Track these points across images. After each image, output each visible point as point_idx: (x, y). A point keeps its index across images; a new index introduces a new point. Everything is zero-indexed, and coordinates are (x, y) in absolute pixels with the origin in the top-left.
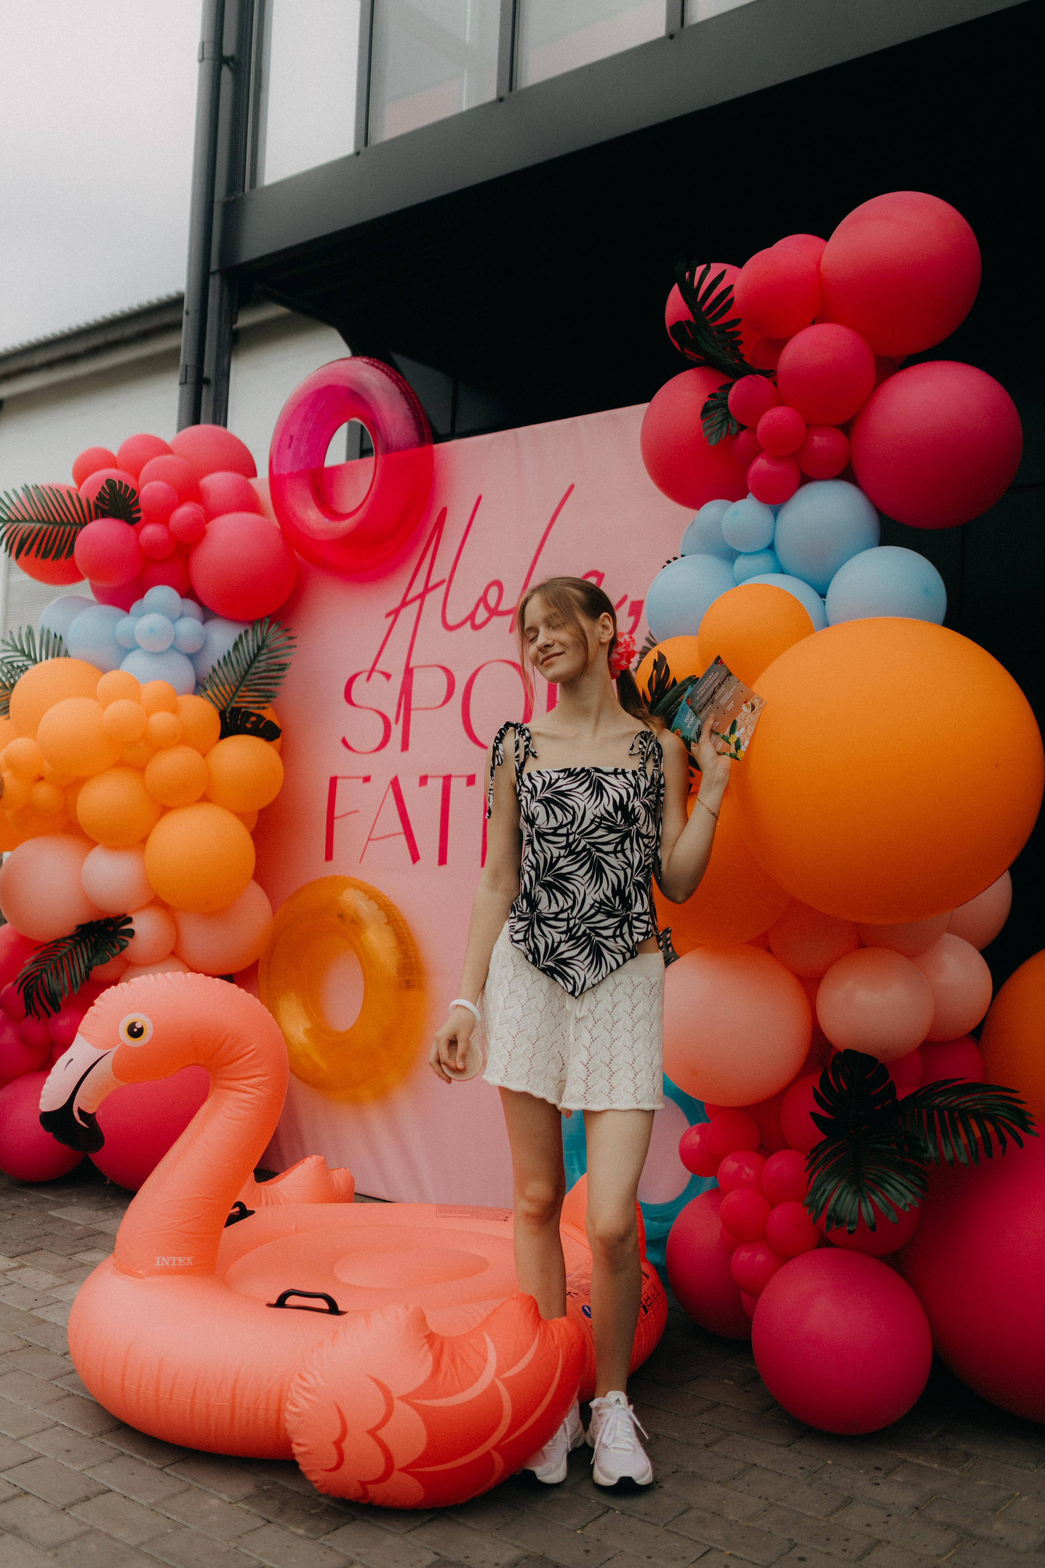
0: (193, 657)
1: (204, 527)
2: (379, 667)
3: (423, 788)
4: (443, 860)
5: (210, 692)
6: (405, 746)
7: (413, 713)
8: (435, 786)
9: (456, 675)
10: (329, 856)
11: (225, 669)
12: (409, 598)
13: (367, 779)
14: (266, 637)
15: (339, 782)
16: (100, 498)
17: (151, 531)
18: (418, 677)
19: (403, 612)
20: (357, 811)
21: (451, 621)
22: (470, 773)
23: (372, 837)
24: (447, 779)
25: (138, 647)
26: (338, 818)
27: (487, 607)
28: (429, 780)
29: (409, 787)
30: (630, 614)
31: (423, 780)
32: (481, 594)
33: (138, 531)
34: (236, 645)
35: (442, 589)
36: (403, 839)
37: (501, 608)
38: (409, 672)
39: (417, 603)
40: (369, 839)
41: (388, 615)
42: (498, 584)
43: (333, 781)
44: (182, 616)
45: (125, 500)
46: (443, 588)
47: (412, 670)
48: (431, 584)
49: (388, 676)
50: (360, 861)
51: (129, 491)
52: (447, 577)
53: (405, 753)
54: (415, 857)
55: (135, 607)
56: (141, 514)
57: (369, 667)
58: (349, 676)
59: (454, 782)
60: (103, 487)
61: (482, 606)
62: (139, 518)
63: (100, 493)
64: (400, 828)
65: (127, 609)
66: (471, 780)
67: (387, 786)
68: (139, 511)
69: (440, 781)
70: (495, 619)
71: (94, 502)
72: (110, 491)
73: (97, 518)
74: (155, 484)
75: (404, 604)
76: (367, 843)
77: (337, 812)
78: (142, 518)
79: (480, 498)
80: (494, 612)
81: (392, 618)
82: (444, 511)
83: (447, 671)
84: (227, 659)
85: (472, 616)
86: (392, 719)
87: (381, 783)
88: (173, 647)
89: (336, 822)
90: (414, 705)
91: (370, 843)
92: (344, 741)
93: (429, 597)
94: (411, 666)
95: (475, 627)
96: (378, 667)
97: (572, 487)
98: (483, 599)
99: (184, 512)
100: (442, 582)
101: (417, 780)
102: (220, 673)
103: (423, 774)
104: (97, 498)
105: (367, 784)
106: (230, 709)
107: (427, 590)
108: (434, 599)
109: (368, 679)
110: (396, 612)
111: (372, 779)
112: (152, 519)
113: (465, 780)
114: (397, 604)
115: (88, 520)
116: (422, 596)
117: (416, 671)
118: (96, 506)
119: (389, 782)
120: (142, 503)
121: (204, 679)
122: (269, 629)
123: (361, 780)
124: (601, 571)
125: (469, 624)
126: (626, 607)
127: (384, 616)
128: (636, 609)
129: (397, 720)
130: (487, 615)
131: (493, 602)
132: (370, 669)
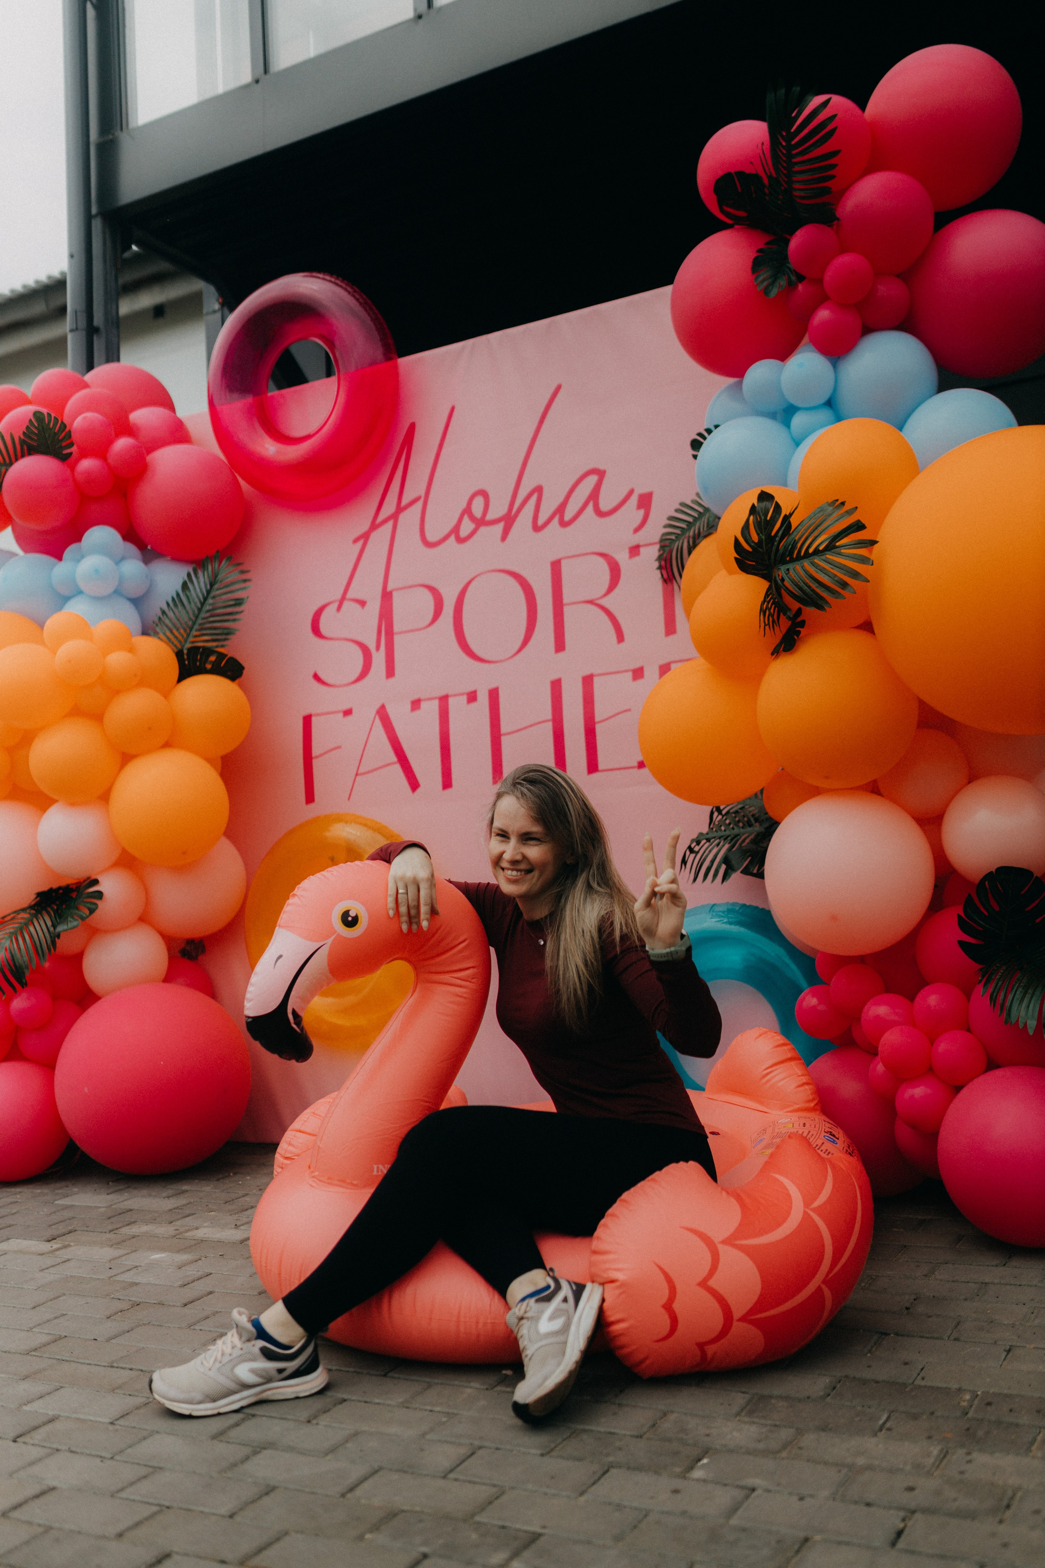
0: (137, 602)
1: (145, 459)
2: (349, 595)
3: (417, 713)
4: (447, 783)
5: (162, 635)
6: (390, 672)
7: (396, 638)
8: (431, 709)
9: (443, 591)
10: (310, 797)
11: (176, 610)
12: (379, 520)
13: (348, 713)
14: (218, 572)
15: (314, 719)
16: (28, 433)
17: (87, 464)
18: (398, 601)
19: (374, 535)
20: (339, 747)
21: (431, 537)
22: (471, 689)
23: (360, 771)
24: (444, 700)
25: (80, 592)
26: (317, 757)
27: (472, 518)
28: (424, 705)
29: (399, 714)
30: (640, 506)
31: (416, 704)
32: (464, 505)
33: (72, 468)
34: (185, 586)
35: (418, 507)
36: (398, 768)
37: (490, 517)
38: (387, 596)
39: (390, 524)
40: (357, 775)
41: (356, 541)
42: (484, 493)
43: (307, 721)
44: (123, 559)
45: (55, 434)
46: (419, 505)
47: (391, 593)
48: (404, 503)
49: (362, 603)
50: (349, 799)
51: (58, 425)
52: (423, 494)
53: (392, 680)
54: (414, 785)
55: (70, 552)
56: (74, 449)
57: (339, 596)
58: (315, 608)
59: (451, 701)
60: (31, 420)
61: (466, 519)
62: (71, 453)
63: (27, 428)
64: (394, 759)
65: (59, 557)
66: (472, 697)
67: (373, 716)
68: (71, 444)
69: (436, 703)
70: (483, 530)
71: (20, 438)
72: (38, 425)
73: (23, 456)
74: (89, 415)
75: (374, 526)
76: (354, 781)
77: (315, 752)
78: (74, 453)
79: (453, 409)
80: (481, 523)
81: (360, 544)
82: (412, 427)
83: (432, 590)
84: (177, 601)
85: (456, 530)
86: (372, 646)
87: (366, 714)
88: (117, 592)
89: (315, 762)
90: (396, 628)
91: (358, 778)
92: (316, 677)
93: (402, 517)
94: (389, 589)
95: (460, 540)
96: (347, 596)
97: (559, 388)
98: (468, 511)
99: (122, 444)
100: (417, 500)
101: (409, 706)
102: (171, 614)
103: (416, 697)
104: (24, 433)
105: (349, 718)
106: (185, 651)
107: (400, 509)
108: (410, 517)
109: (339, 608)
110: (365, 537)
111: (354, 712)
112: (85, 453)
113: (465, 698)
114: (365, 527)
115: (13, 459)
116: (395, 517)
117: (395, 594)
118: (22, 442)
119: (374, 712)
120: (75, 437)
121: (154, 622)
122: (220, 565)
123: (341, 715)
124: (601, 467)
125: (452, 538)
126: (634, 500)
127: (351, 542)
128: (645, 501)
129: (378, 648)
130: (473, 526)
131: (478, 512)
132: (340, 598)
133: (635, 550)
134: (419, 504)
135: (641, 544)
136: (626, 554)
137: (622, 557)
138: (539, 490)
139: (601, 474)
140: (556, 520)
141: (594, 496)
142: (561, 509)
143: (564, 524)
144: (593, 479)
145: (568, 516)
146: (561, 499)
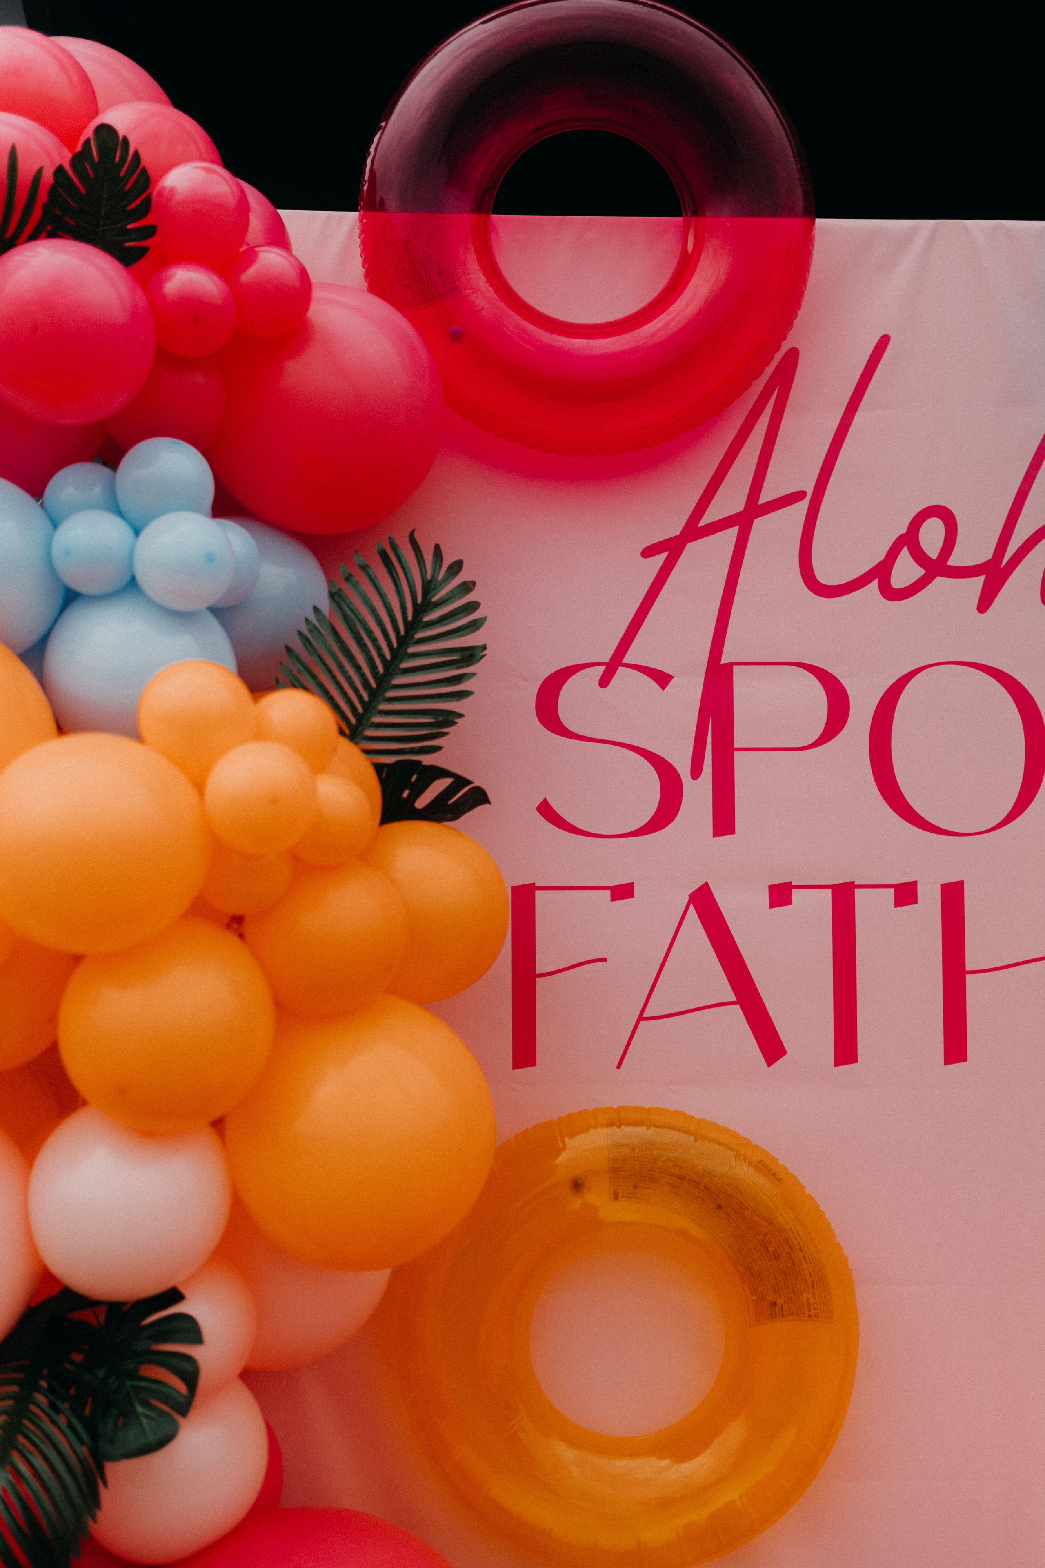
2: (632, 657)
3: (783, 909)
4: (845, 1054)
6: (724, 823)
7: (740, 760)
8: (814, 905)
9: (849, 682)
12: (706, 519)
13: (620, 892)
15: (540, 896)
18: (745, 686)
19: (691, 547)
20: (601, 960)
21: (825, 576)
22: (903, 880)
23: (645, 1015)
24: (843, 893)
26: (547, 974)
27: (919, 556)
28: (798, 897)
29: (742, 908)
31: (781, 894)
36: (734, 1013)
37: (954, 562)
38: (720, 670)
39: (733, 532)
40: (641, 1018)
41: (648, 552)
42: (947, 514)
43: (524, 897)
45: (124, 194)
46: (799, 510)
47: (728, 667)
48: (764, 498)
49: (662, 679)
50: (619, 1066)
52: (809, 487)
53: (726, 841)
54: (773, 1052)
56: (156, 240)
57: (604, 658)
58: (548, 669)
59: (862, 896)
61: (905, 553)
66: (906, 894)
67: (682, 905)
68: (147, 230)
69: (826, 896)
70: (939, 581)
72: (102, 160)
75: (692, 532)
76: (636, 1027)
77: (542, 964)
79: (886, 339)
80: (936, 568)
81: (661, 558)
83: (823, 676)
85: (881, 571)
86: (682, 766)
89: (541, 986)
90: (740, 739)
91: (645, 1025)
92: (545, 810)
93: (759, 524)
94: (724, 660)
95: (891, 594)
96: (625, 661)
98: (910, 540)
100: (796, 497)
101: (765, 896)
103: (778, 880)
105: (625, 902)
107: (755, 509)
109: (604, 682)
110: (672, 548)
111: (636, 892)
112: (184, 253)
113: (889, 894)
114: (674, 529)
116: (743, 521)
117: (738, 672)
119: (684, 897)
123: (606, 894)
125: (875, 584)
127: (640, 550)
129: (696, 772)
130: (919, 572)
131: (932, 549)
132: (607, 660)
134: (803, 506)
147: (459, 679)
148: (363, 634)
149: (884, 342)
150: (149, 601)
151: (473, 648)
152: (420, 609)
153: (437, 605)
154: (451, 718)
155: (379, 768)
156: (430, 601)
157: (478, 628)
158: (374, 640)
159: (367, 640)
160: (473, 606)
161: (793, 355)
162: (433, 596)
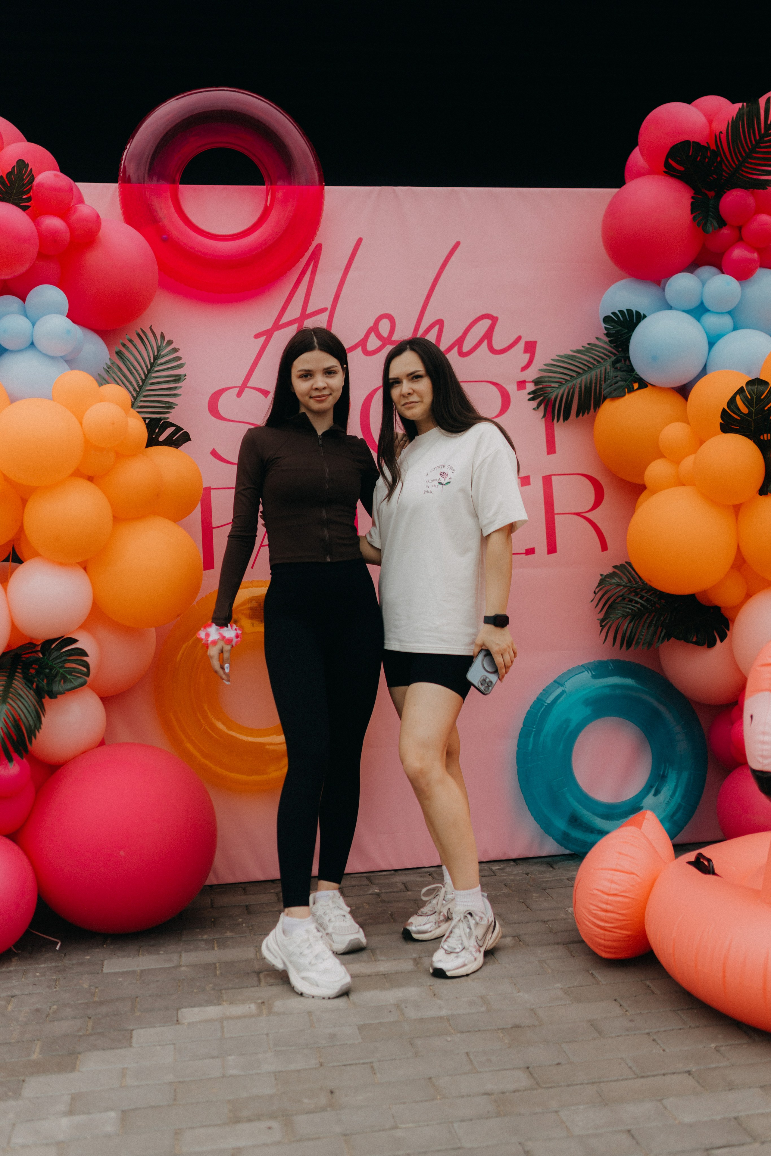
12: (284, 320)
15: (213, 492)
17: (52, 222)
19: (277, 334)
27: (379, 336)
30: (526, 351)
32: (370, 324)
33: (37, 221)
35: (324, 317)
37: (395, 337)
40: (261, 545)
41: (257, 336)
42: (389, 316)
43: (206, 493)
48: (309, 311)
49: (265, 393)
52: (329, 307)
58: (213, 391)
61: (373, 335)
68: (29, 199)
75: (278, 326)
76: (259, 551)
77: (216, 522)
80: (387, 341)
81: (263, 339)
85: (363, 343)
89: (214, 532)
92: (214, 454)
95: (367, 353)
96: (248, 385)
97: (458, 244)
98: (374, 329)
100: (323, 310)
107: (305, 315)
109: (239, 395)
110: (268, 334)
112: (51, 210)
114: (269, 325)
116: (299, 321)
124: (495, 315)
125: (360, 349)
126: (521, 345)
127: (253, 336)
128: (531, 347)
130: (379, 343)
131: (385, 332)
132: (240, 385)
133: (521, 385)
134: (327, 314)
135: (527, 381)
136: (515, 386)
137: (511, 388)
138: (440, 323)
139: (494, 320)
140: (456, 349)
141: (488, 335)
142: (459, 342)
143: (462, 354)
144: (487, 323)
145: (466, 348)
146: (460, 334)
147: (175, 388)
148: (132, 368)
149: (360, 240)
150: (40, 352)
151: (180, 375)
152: (156, 358)
153: (163, 356)
154: (172, 405)
155: (145, 419)
156: (160, 355)
157: (182, 367)
158: (137, 371)
159: (134, 371)
160: (179, 358)
161: (319, 247)
162: (163, 352)
